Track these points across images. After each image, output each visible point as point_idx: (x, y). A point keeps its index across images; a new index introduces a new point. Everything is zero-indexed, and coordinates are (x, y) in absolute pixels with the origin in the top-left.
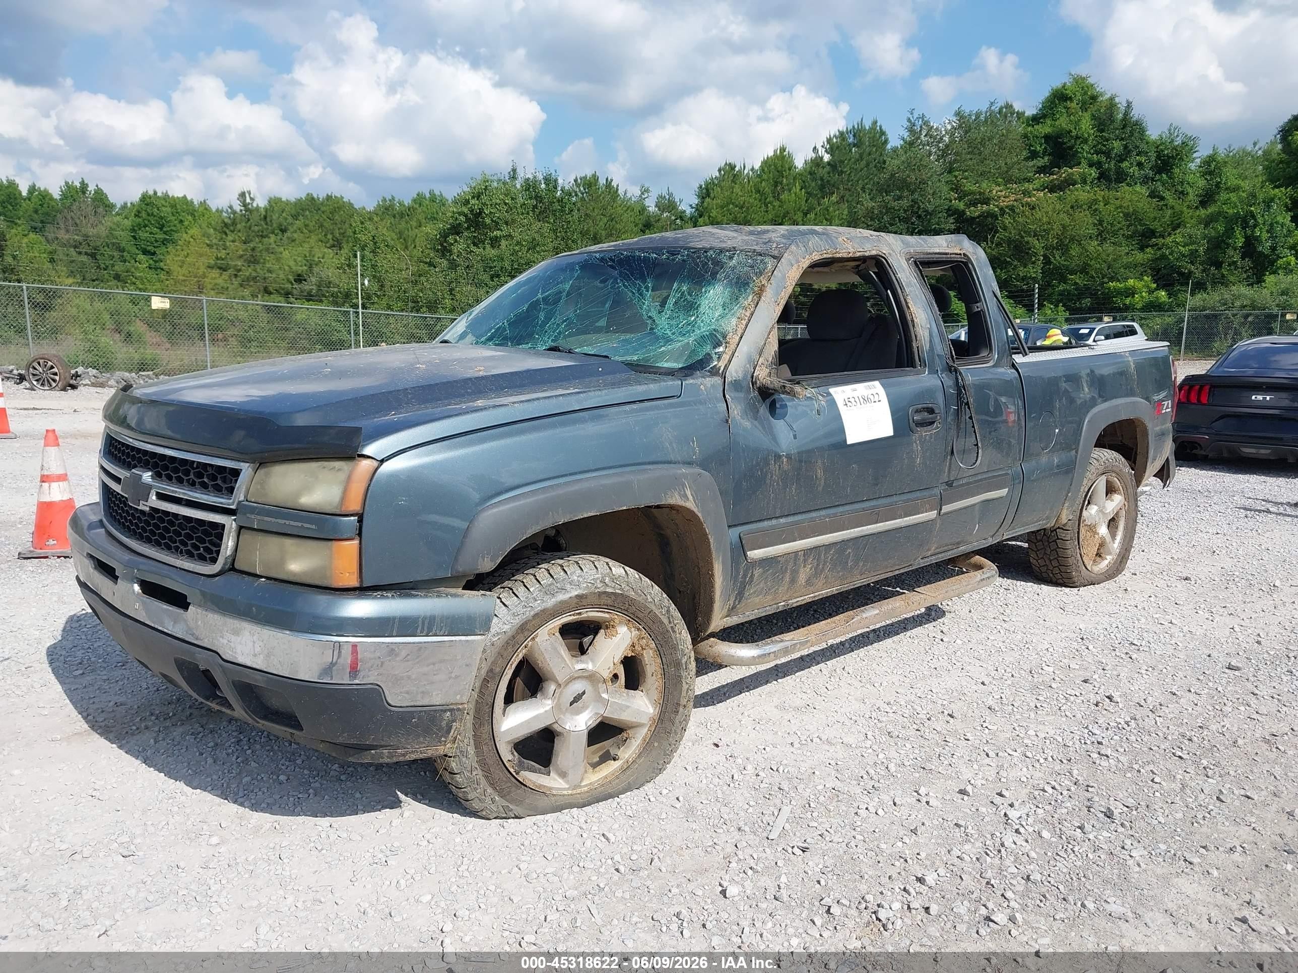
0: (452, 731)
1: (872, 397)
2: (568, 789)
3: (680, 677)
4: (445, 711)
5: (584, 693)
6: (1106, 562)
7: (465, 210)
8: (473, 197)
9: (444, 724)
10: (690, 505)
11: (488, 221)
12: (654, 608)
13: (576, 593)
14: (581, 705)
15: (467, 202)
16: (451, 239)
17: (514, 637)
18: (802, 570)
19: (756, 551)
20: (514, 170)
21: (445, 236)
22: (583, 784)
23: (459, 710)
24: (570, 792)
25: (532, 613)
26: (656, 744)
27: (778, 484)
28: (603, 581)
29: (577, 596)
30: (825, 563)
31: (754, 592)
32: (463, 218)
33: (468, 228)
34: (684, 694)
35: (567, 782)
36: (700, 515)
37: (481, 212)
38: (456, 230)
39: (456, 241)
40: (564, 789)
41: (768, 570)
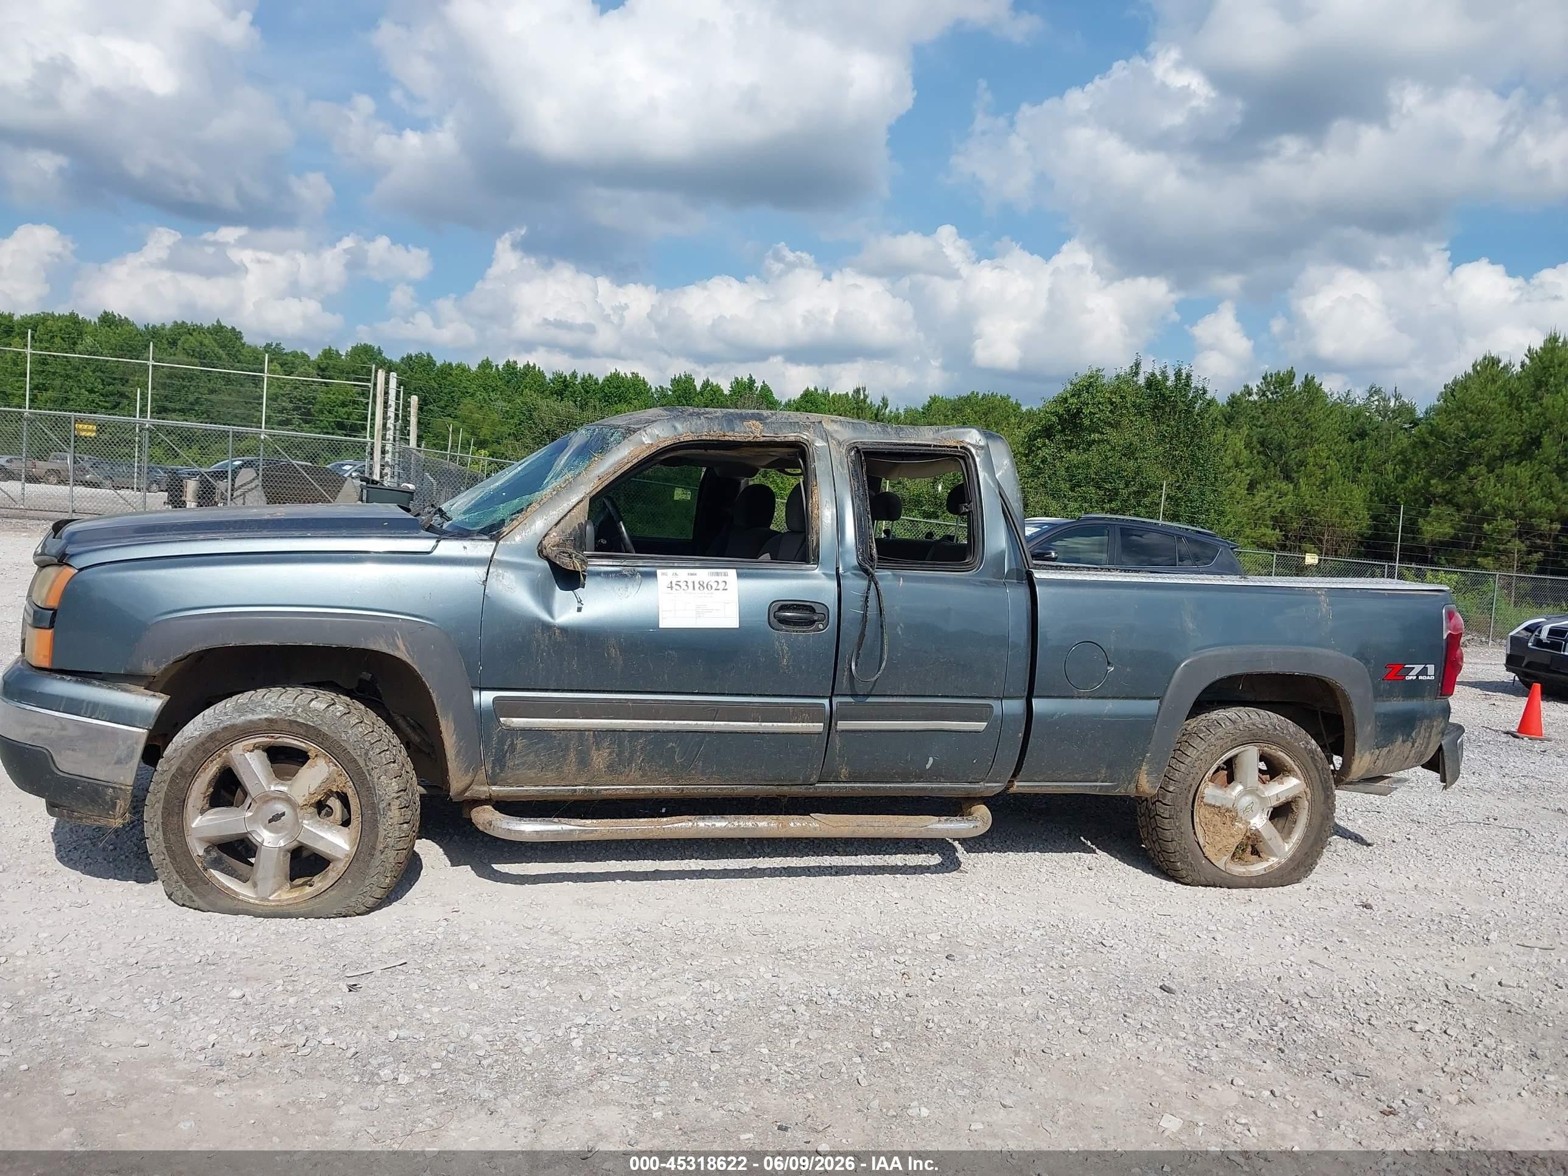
0: (118, 807)
1: (715, 585)
2: (256, 899)
3: (376, 821)
4: (107, 787)
5: (283, 814)
6: (1265, 865)
7: (1061, 411)
8: (1073, 396)
9: (108, 798)
10: (402, 654)
11: (1087, 422)
12: (348, 747)
13: (266, 716)
14: (280, 825)
15: (1066, 400)
16: (1039, 442)
17: (203, 744)
18: (594, 754)
19: (514, 720)
20: (1137, 365)
21: (1032, 438)
22: (271, 898)
23: (121, 789)
24: (257, 902)
25: (221, 726)
26: (350, 882)
27: (549, 654)
28: (295, 711)
29: (266, 719)
30: (633, 753)
31: (523, 764)
32: (1054, 419)
33: (1063, 431)
34: (381, 839)
35: (256, 893)
36: (415, 667)
37: (1079, 411)
38: (1048, 432)
39: (1044, 445)
40: (252, 898)
41: (537, 743)
